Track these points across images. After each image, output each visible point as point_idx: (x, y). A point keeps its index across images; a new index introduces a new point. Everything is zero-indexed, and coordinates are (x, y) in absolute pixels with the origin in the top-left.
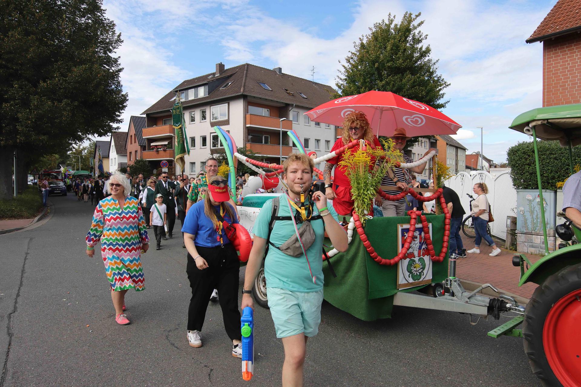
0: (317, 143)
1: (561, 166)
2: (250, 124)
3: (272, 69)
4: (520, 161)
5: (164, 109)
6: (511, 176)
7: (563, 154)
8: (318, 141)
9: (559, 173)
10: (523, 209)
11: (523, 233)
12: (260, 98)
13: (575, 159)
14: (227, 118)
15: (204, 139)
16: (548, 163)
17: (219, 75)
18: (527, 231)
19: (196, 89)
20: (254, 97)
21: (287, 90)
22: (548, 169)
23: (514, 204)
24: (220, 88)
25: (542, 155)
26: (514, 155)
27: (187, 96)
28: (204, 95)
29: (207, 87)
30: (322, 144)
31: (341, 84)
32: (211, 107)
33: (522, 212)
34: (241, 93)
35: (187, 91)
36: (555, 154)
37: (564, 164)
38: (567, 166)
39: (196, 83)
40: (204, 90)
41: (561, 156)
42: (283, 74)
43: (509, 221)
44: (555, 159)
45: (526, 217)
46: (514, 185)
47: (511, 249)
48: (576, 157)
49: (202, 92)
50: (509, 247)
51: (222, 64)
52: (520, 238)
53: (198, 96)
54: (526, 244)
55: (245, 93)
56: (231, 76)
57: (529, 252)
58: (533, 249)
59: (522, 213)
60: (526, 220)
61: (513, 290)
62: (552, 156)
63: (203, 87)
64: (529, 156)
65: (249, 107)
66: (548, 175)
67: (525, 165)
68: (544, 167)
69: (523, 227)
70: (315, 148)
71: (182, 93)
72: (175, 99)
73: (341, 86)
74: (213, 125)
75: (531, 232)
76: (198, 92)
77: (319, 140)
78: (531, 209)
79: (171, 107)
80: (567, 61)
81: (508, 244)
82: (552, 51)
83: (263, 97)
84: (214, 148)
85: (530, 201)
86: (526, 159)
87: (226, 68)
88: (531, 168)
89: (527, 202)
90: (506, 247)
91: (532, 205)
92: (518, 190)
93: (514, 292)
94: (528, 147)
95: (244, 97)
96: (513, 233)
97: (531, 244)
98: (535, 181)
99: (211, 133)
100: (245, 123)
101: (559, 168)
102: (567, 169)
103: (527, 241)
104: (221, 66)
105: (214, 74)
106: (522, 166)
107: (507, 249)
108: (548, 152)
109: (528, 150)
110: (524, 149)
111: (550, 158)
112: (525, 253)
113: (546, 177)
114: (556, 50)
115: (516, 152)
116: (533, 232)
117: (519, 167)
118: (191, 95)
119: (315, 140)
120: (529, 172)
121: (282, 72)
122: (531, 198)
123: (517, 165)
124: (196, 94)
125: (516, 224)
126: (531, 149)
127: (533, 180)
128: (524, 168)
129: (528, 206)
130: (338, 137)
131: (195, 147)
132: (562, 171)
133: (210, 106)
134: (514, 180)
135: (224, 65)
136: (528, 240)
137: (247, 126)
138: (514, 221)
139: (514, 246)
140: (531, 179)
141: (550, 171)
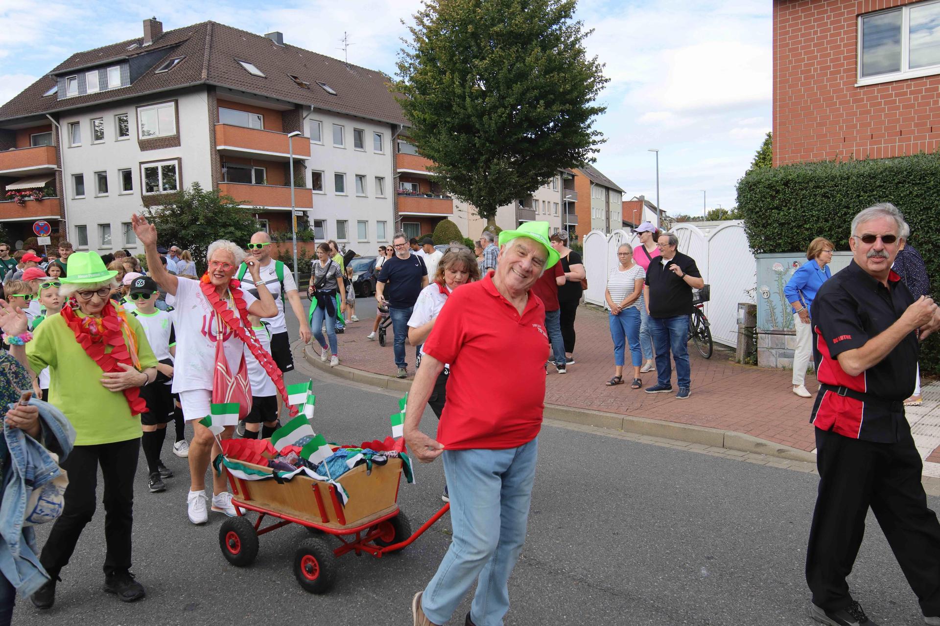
0: (360, 182)
1: (834, 210)
2: (225, 144)
3: (263, 35)
4: (763, 201)
5: (32, 112)
6: (745, 230)
7: (838, 186)
8: (361, 179)
9: (831, 222)
10: (767, 289)
11: (769, 332)
12: (243, 92)
13: (859, 196)
14: (174, 132)
15: (127, 177)
16: (813, 204)
17: (151, 43)
18: (775, 328)
19: (102, 71)
20: (230, 90)
21: (295, 78)
22: (813, 216)
23: (751, 282)
24: (155, 69)
25: (802, 190)
26: (750, 191)
27: (82, 86)
28: (122, 83)
29: (126, 67)
30: (370, 182)
31: (411, 64)
32: (139, 109)
33: (765, 294)
34: (202, 82)
35: (81, 75)
36: (824, 187)
37: (840, 205)
38: (845, 209)
39: (100, 58)
40: (121, 74)
41: (833, 190)
42: (286, 45)
43: (742, 312)
44: (824, 196)
45: (774, 304)
46: (752, 246)
47: (747, 363)
48: (860, 192)
49: (116, 78)
50: (744, 359)
51: (157, 20)
52: (764, 342)
53: (107, 86)
54: (774, 351)
55: (211, 82)
56: (178, 46)
57: (779, 366)
58: (786, 359)
59: (766, 297)
60: (774, 309)
61: (778, 436)
62: (819, 191)
63: (118, 67)
64: (778, 192)
65: (221, 109)
66: (813, 225)
67: (772, 209)
68: (804, 212)
69: (767, 321)
70: (357, 192)
71: (71, 79)
72: (56, 92)
73: (410, 67)
74: (145, 145)
75: (781, 329)
76: (107, 77)
77: (364, 176)
78: (782, 289)
79: (47, 109)
80: (813, 27)
81: (741, 354)
82: (788, 8)
83: (248, 91)
84: (150, 194)
85: (779, 274)
86: (773, 198)
87: (165, 30)
88: (782, 213)
89: (775, 277)
90: (737, 360)
91: (783, 281)
92: (758, 256)
93: (781, 441)
94: (774, 176)
95: (209, 89)
96: (750, 332)
97: (782, 351)
98: (788, 237)
99: (141, 163)
100: (214, 142)
101: (830, 213)
102: (845, 214)
103: (775, 346)
104: (154, 26)
105: (140, 41)
106: (766, 210)
107: (739, 362)
108: (811, 185)
109: (777, 182)
110: (769, 180)
111: (815, 195)
112: (772, 367)
113: (807, 229)
114: (794, 7)
115: (755, 185)
116: (785, 329)
117: (761, 213)
118: (93, 83)
119: (357, 175)
120: (777, 221)
121: (284, 42)
122: (781, 269)
123: (757, 209)
124: (103, 82)
125: (755, 316)
126: (782, 180)
127: (784, 236)
128: (770, 215)
129: (776, 283)
130: (399, 170)
131: (107, 192)
132: (837, 219)
133: (137, 107)
134: (751, 237)
135: (161, 24)
136: (777, 345)
137: (219, 148)
138: (752, 311)
139: (752, 357)
140: (781, 234)
141: (815, 218)
